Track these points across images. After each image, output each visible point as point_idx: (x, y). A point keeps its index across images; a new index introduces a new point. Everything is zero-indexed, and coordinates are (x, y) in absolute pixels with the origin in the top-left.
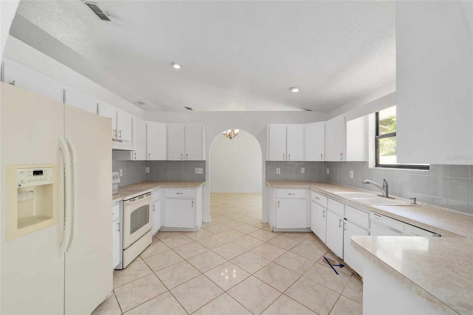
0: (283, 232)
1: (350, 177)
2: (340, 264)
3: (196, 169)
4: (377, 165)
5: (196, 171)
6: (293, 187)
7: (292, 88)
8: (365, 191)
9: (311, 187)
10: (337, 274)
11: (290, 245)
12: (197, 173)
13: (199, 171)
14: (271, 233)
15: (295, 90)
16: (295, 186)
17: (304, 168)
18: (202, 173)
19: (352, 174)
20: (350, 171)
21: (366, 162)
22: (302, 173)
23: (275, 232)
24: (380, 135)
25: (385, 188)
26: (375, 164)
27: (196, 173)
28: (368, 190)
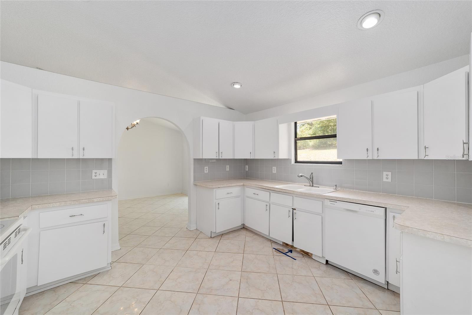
0: (222, 235)
1: (273, 172)
2: (288, 250)
3: (94, 171)
4: (296, 162)
5: (94, 174)
6: (231, 186)
7: (234, 83)
8: (289, 184)
9: (245, 184)
10: (295, 260)
11: (240, 247)
12: (96, 178)
13: (101, 174)
14: (210, 240)
15: (237, 86)
16: (233, 185)
17: (229, 166)
18: (105, 177)
19: (274, 170)
20: (273, 167)
21: (289, 159)
22: (227, 170)
23: (213, 238)
24: (298, 137)
25: (312, 179)
26: (294, 161)
27: (94, 177)
28: (291, 182)
